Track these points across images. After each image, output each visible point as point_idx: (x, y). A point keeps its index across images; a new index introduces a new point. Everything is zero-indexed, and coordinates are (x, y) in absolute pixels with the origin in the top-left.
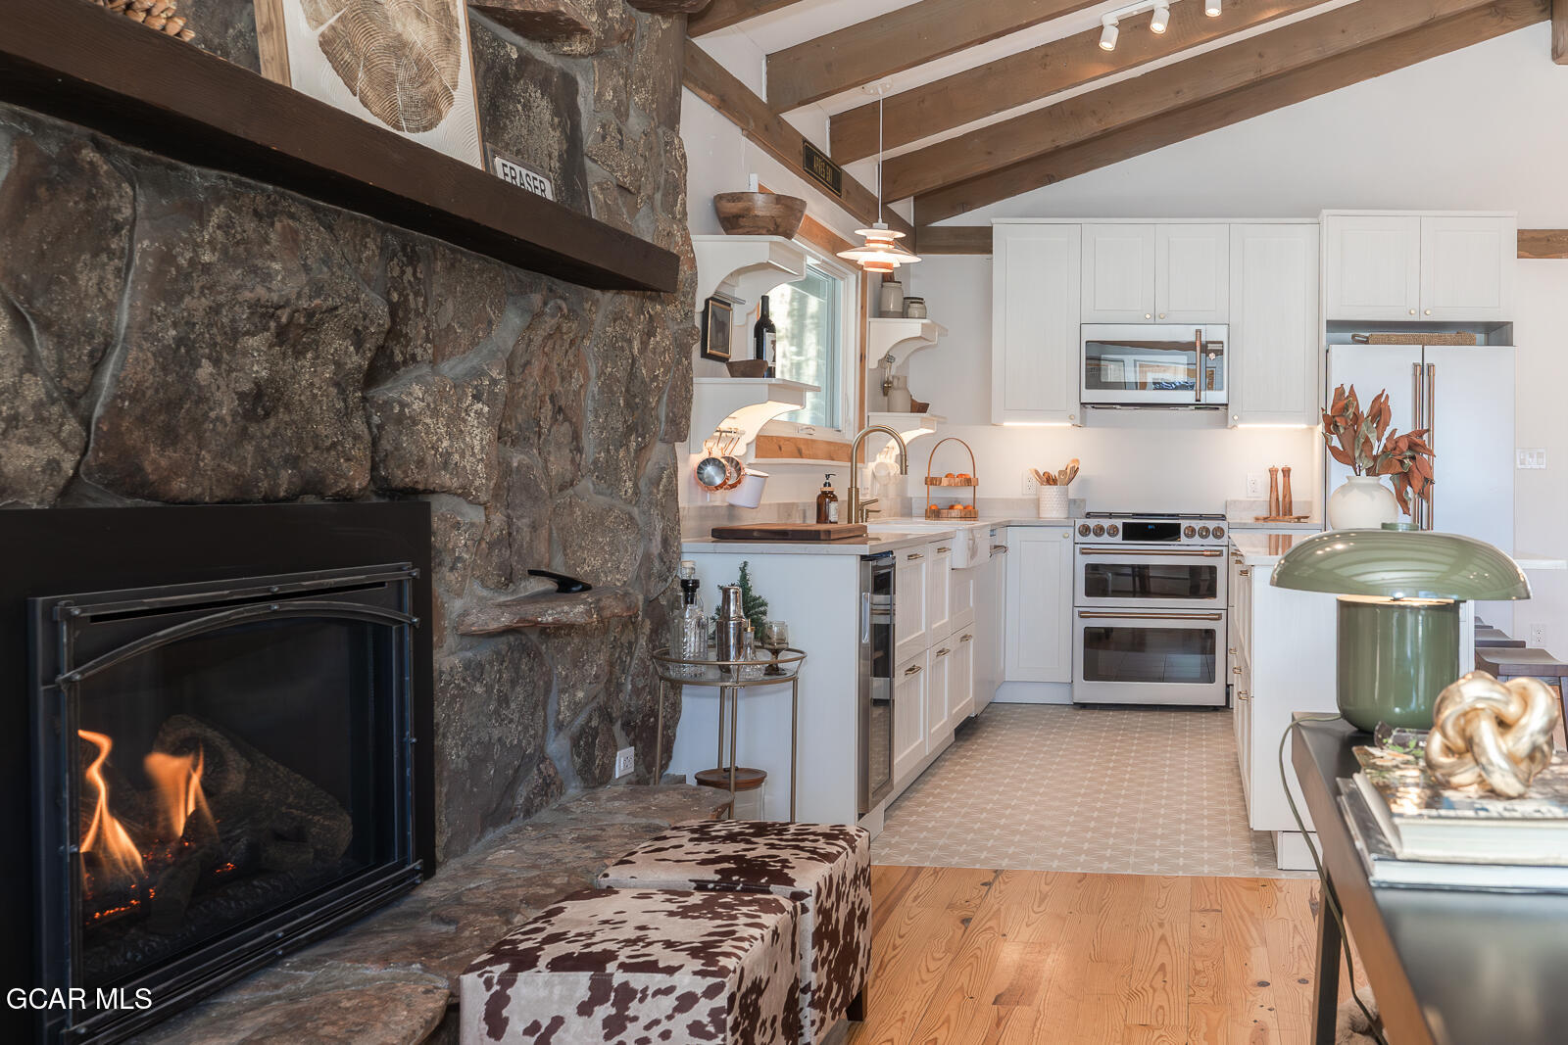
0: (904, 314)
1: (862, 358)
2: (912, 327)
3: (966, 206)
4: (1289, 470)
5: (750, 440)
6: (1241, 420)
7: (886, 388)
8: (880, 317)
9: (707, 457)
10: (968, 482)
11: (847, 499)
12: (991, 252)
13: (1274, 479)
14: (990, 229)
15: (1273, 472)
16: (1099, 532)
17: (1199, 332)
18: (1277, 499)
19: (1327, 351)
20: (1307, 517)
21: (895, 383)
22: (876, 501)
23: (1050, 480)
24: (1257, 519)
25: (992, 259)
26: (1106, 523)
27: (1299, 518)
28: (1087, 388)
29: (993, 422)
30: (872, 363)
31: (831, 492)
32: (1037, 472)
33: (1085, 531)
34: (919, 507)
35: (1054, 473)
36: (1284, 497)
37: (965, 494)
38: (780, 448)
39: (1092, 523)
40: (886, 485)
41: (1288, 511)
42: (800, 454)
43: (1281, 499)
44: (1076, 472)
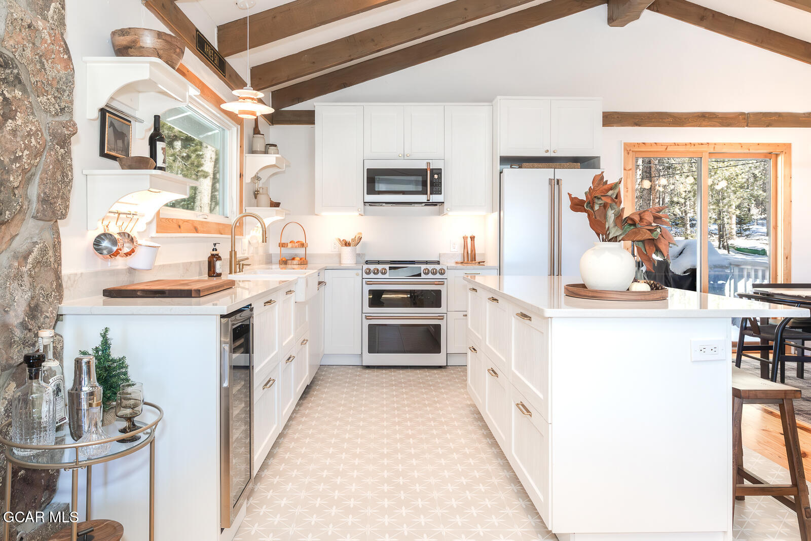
0: (266, 152)
1: (241, 176)
2: (270, 159)
3: (300, 100)
4: (474, 237)
5: (149, 220)
6: (451, 210)
7: (256, 194)
8: (252, 153)
9: (103, 232)
10: (302, 245)
11: (229, 257)
12: (314, 124)
13: (466, 242)
14: (313, 112)
15: (465, 238)
16: (376, 272)
17: (428, 164)
18: (468, 253)
19: (501, 173)
20: (484, 262)
21: (261, 191)
22: (247, 259)
23: (347, 244)
24: (457, 263)
25: (314, 127)
26: (380, 267)
27: (479, 263)
28: (367, 194)
29: (316, 213)
30: (247, 179)
31: (217, 255)
32: (340, 240)
33: (368, 272)
34: (276, 259)
35: (349, 239)
36: (472, 251)
37: (301, 252)
38: (180, 227)
39: (372, 267)
40: (257, 248)
41: (474, 258)
42: (196, 230)
43: (469, 252)
44: (360, 239)
